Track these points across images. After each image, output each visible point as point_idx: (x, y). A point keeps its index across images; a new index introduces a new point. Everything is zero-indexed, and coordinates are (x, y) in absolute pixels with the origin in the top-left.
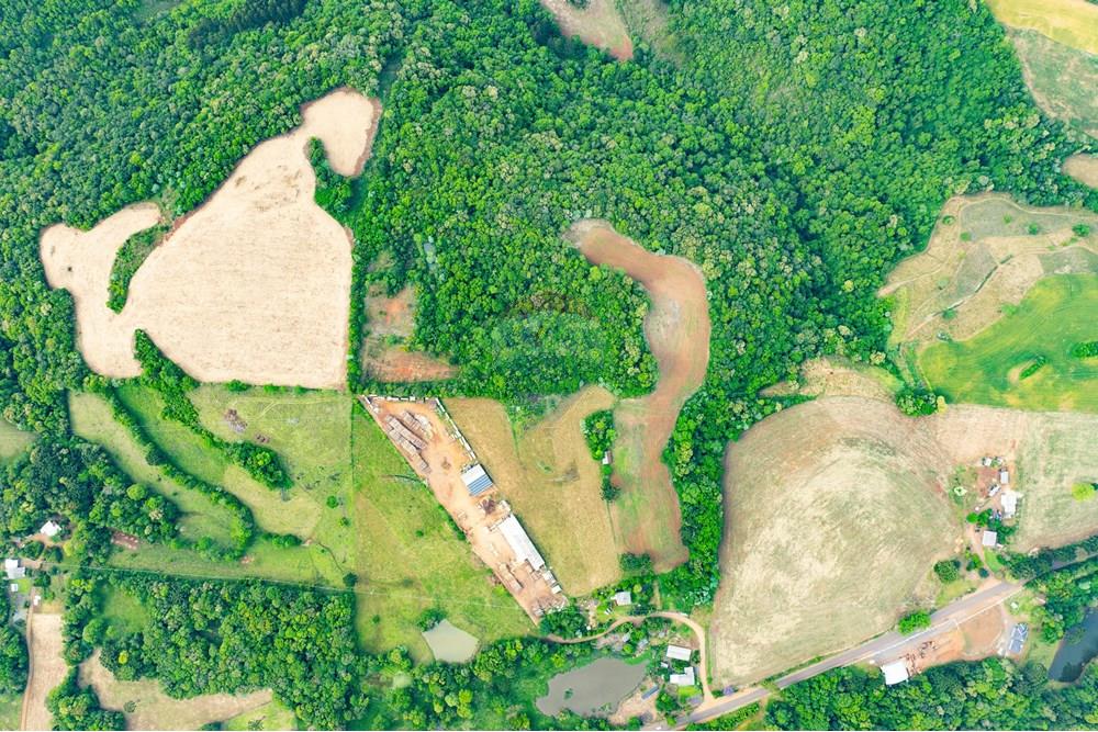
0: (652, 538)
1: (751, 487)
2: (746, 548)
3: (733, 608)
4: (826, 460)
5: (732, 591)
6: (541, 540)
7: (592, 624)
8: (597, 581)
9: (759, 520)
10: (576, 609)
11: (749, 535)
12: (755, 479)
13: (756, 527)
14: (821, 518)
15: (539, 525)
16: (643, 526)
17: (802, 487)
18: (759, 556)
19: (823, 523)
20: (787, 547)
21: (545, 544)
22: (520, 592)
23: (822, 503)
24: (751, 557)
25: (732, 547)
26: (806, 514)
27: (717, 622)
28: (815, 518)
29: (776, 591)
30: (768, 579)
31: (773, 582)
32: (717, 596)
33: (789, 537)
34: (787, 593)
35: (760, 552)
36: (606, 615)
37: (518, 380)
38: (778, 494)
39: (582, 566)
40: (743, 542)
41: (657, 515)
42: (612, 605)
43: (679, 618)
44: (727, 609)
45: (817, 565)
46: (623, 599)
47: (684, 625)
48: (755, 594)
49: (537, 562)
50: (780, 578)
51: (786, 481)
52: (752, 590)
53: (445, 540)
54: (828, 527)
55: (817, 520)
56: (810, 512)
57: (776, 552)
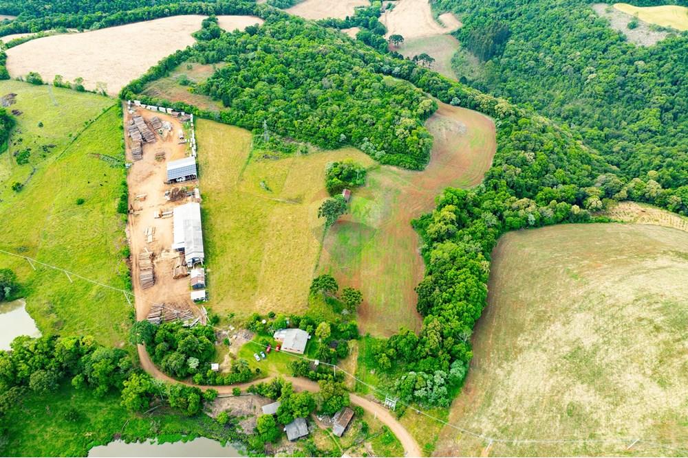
0: (371, 289)
1: (534, 276)
2: (521, 341)
3: (487, 426)
4: (649, 263)
5: (490, 397)
6: (216, 239)
7: (223, 365)
8: (262, 305)
9: (545, 312)
10: (212, 336)
11: (528, 326)
12: (541, 269)
13: (540, 319)
14: (651, 322)
15: (223, 224)
16: (364, 273)
17: (615, 282)
18: (544, 356)
19: (657, 329)
20: (594, 352)
21: (219, 243)
22: (146, 286)
23: (650, 304)
24: (530, 355)
25: (497, 339)
26: (624, 312)
27: (450, 444)
28: (641, 319)
29: (574, 412)
30: (558, 391)
31: (567, 399)
32: (461, 399)
33: (595, 338)
34: (597, 424)
35: (545, 350)
36: (255, 361)
37: (280, 118)
38: (578, 286)
39: (255, 280)
40: (516, 335)
41: (388, 271)
42: (271, 349)
43: (379, 413)
44: (474, 425)
45: (654, 389)
46: (293, 341)
47: (385, 429)
48: (532, 411)
49: (195, 251)
50: (582, 395)
51: (588, 275)
52: (527, 404)
53: (103, 213)
54: (663, 336)
55: (644, 322)
56: (632, 312)
57: (573, 355)
